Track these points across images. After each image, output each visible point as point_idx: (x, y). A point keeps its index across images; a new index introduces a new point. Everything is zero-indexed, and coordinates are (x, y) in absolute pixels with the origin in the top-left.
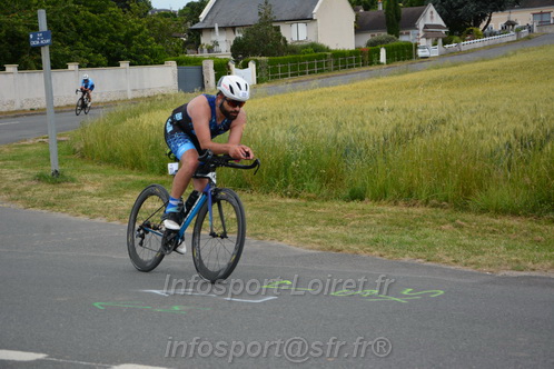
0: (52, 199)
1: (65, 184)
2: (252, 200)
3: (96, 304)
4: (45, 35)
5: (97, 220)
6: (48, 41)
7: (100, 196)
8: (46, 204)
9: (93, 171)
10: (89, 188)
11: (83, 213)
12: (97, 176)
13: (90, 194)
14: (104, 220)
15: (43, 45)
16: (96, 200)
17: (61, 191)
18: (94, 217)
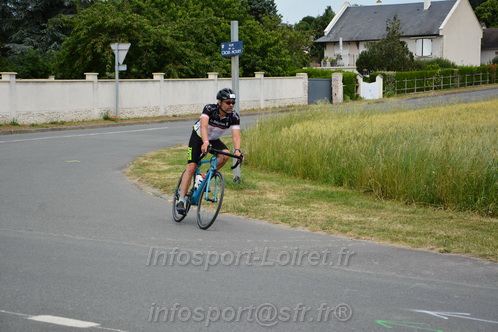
0: (241, 205)
1: (247, 191)
2: (451, 218)
3: (379, 322)
4: (237, 46)
5: (300, 229)
6: (239, 51)
7: (286, 204)
8: (240, 211)
9: (265, 179)
10: (271, 196)
11: (282, 221)
12: (273, 184)
13: (276, 202)
14: (307, 230)
15: (234, 55)
16: (287, 208)
17: (246, 197)
18: (295, 226)
